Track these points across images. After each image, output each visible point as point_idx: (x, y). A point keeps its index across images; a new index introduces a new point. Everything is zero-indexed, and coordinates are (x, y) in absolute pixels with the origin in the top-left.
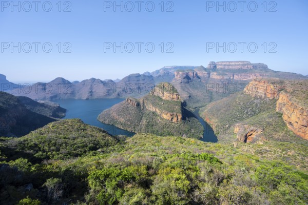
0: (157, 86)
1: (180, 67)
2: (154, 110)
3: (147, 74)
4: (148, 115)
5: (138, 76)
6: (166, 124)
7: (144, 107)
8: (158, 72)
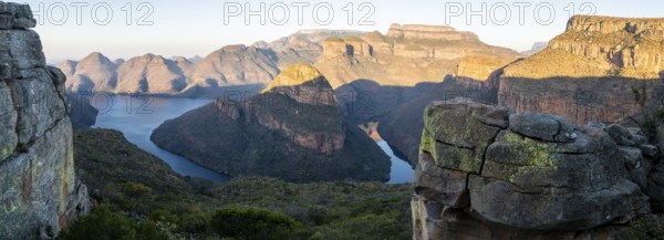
0: (285, 73)
1: (333, 32)
2: (278, 126)
3: (261, 47)
4: (262, 138)
5: (242, 49)
6: (305, 158)
7: (254, 120)
8: (284, 41)
